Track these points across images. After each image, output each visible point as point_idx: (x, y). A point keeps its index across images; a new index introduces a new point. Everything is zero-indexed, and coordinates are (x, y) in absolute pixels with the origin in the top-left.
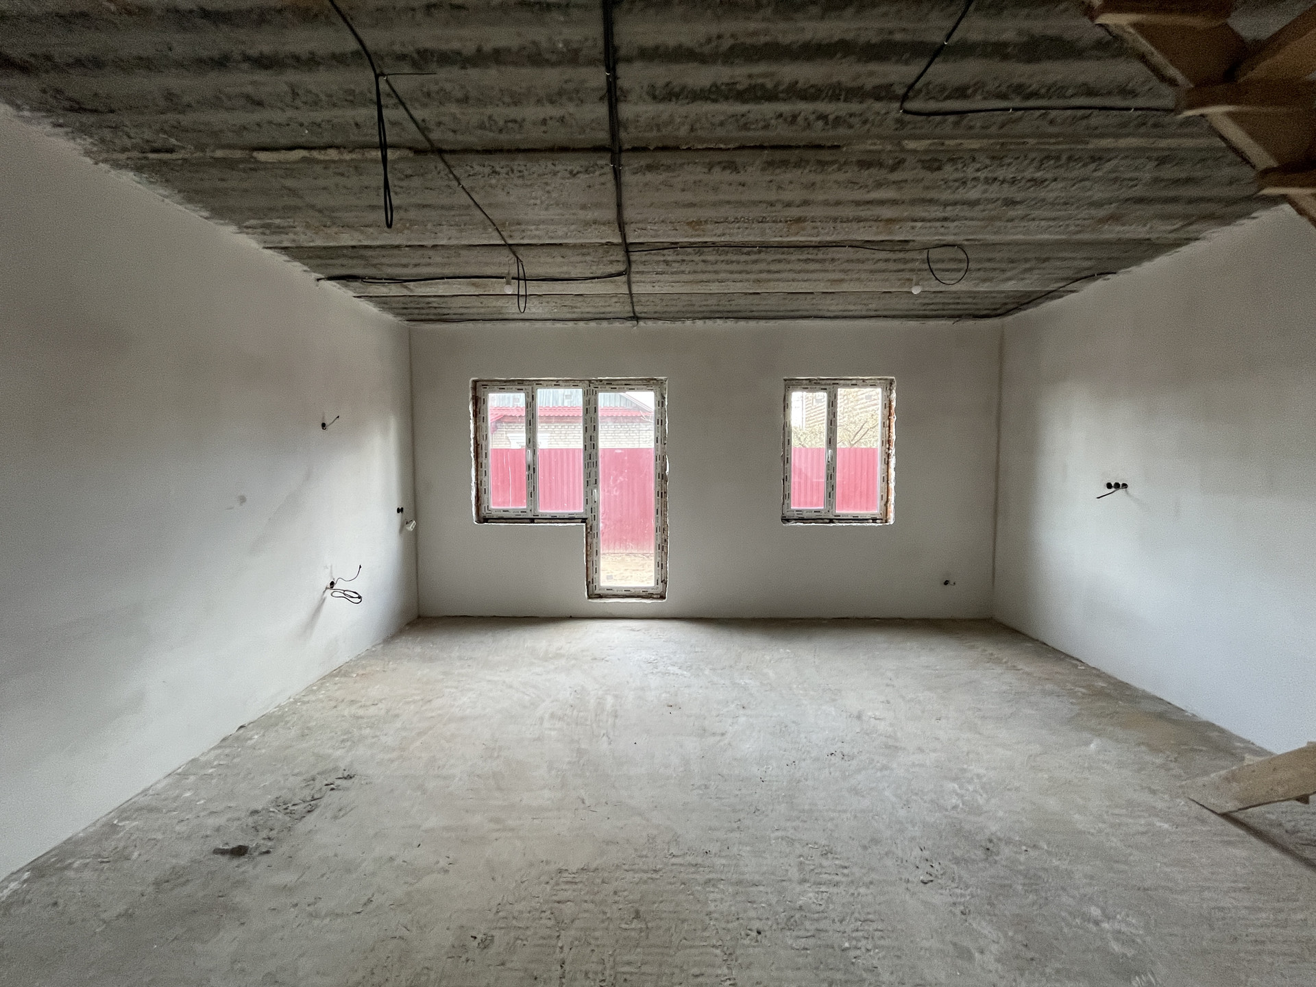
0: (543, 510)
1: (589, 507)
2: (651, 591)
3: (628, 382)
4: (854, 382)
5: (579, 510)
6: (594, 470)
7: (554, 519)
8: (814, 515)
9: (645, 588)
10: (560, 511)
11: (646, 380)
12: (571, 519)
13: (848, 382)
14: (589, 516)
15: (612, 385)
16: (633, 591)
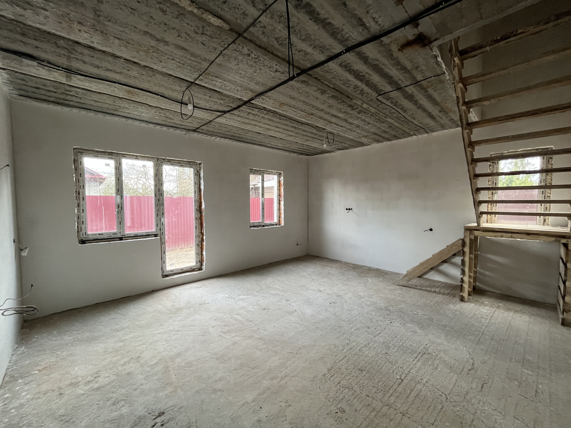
0: (128, 232)
1: (159, 227)
2: (194, 268)
3: (179, 162)
4: (269, 172)
5: (153, 230)
6: (161, 207)
7: (136, 236)
8: (258, 224)
9: (191, 267)
10: (140, 232)
11: (189, 162)
12: (148, 235)
13: (267, 172)
14: (159, 232)
15: (170, 162)
16: (185, 269)
